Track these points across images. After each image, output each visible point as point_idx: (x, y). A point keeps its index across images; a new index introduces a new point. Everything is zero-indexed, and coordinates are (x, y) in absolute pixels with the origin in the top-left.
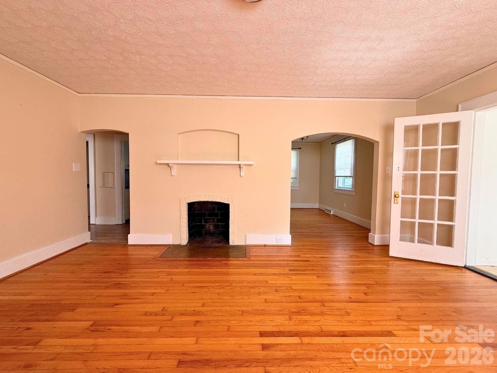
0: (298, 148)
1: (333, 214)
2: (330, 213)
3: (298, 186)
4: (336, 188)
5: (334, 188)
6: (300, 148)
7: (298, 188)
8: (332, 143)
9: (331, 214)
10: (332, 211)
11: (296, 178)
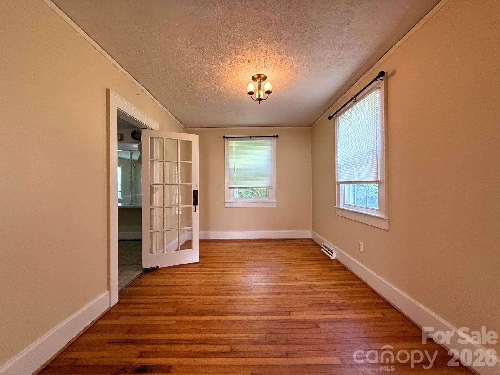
0: (274, 137)
1: (335, 260)
2: (331, 255)
3: (275, 200)
4: (341, 206)
5: (337, 206)
6: (277, 136)
7: (275, 205)
8: (330, 118)
9: (332, 258)
10: (334, 252)
11: (271, 187)
